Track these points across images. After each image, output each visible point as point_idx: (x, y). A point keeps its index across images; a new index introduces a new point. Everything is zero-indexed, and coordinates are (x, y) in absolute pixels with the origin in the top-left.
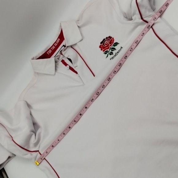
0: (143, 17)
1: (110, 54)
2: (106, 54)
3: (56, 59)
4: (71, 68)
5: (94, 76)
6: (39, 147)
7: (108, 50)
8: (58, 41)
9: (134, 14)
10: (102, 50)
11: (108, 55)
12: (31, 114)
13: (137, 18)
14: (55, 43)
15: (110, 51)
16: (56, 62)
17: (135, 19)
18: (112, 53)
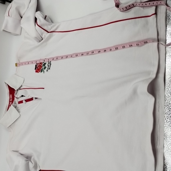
0: (49, 31)
1: (45, 69)
2: (42, 71)
3: (14, 105)
4: (27, 101)
5: (44, 88)
6: (39, 167)
7: (42, 68)
8: (11, 97)
9: (42, 34)
10: (38, 72)
11: (44, 71)
12: (22, 154)
13: (46, 35)
14: (10, 100)
15: (44, 67)
16: (15, 107)
17: (45, 36)
18: (45, 67)
